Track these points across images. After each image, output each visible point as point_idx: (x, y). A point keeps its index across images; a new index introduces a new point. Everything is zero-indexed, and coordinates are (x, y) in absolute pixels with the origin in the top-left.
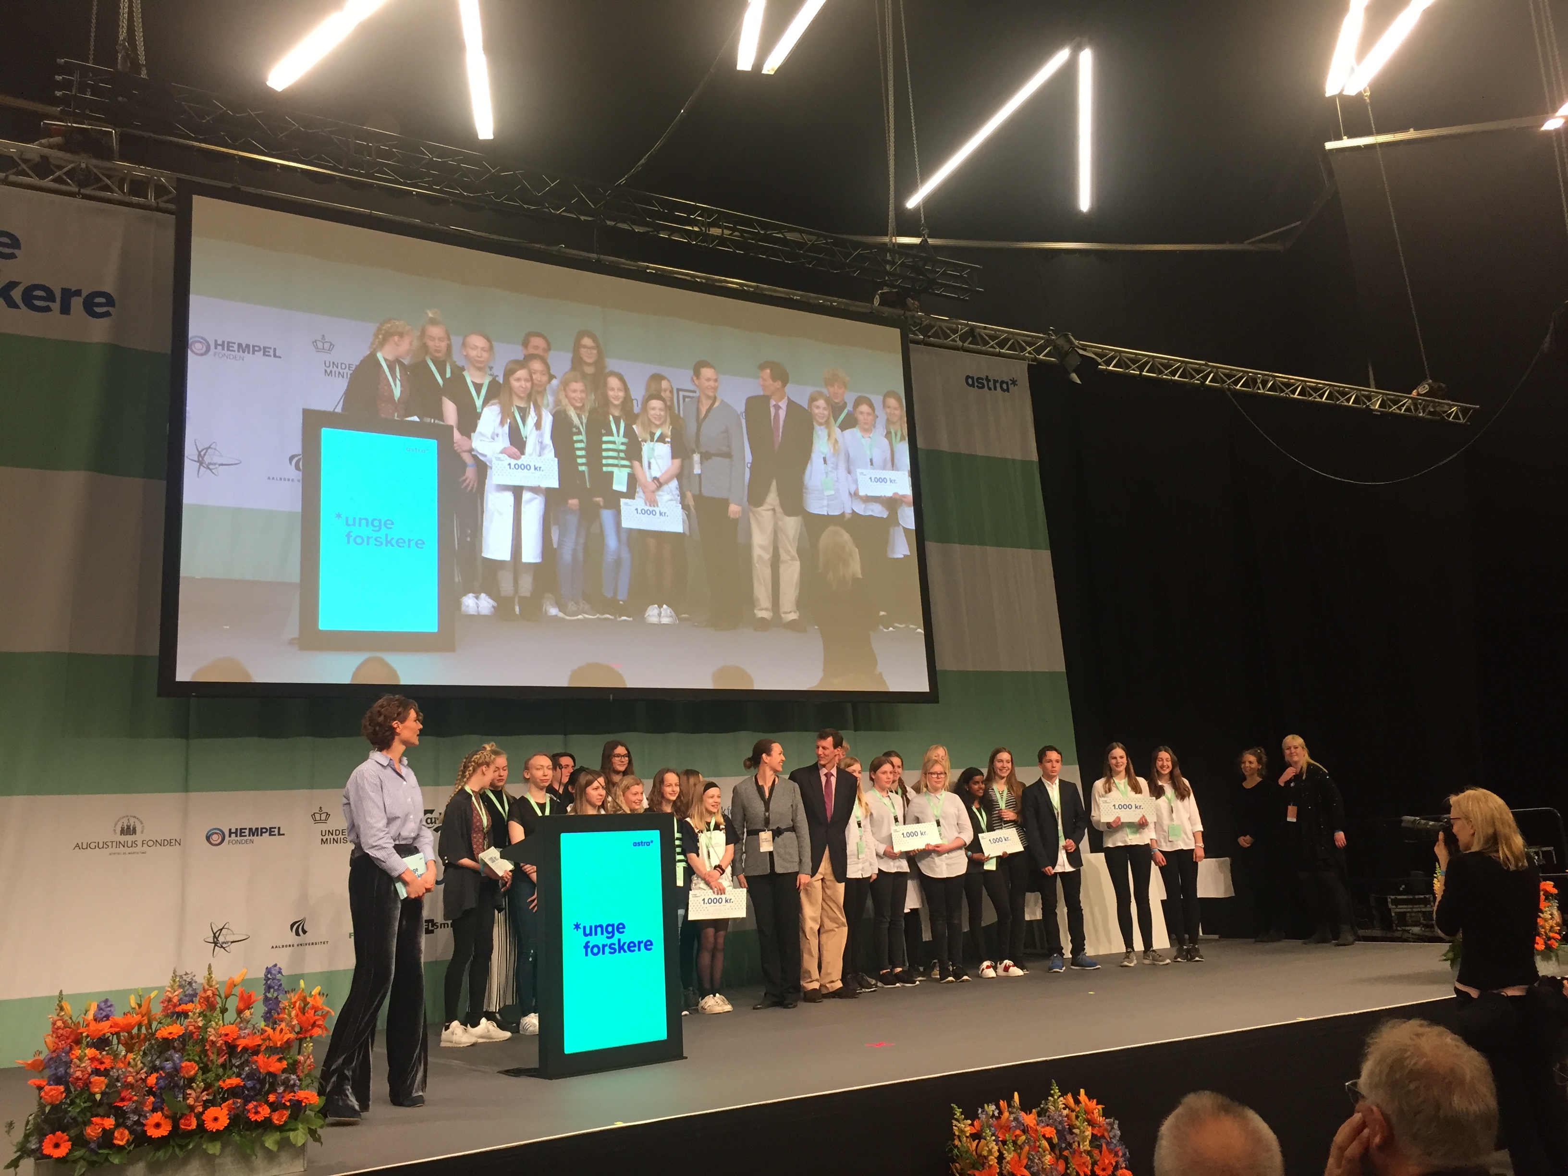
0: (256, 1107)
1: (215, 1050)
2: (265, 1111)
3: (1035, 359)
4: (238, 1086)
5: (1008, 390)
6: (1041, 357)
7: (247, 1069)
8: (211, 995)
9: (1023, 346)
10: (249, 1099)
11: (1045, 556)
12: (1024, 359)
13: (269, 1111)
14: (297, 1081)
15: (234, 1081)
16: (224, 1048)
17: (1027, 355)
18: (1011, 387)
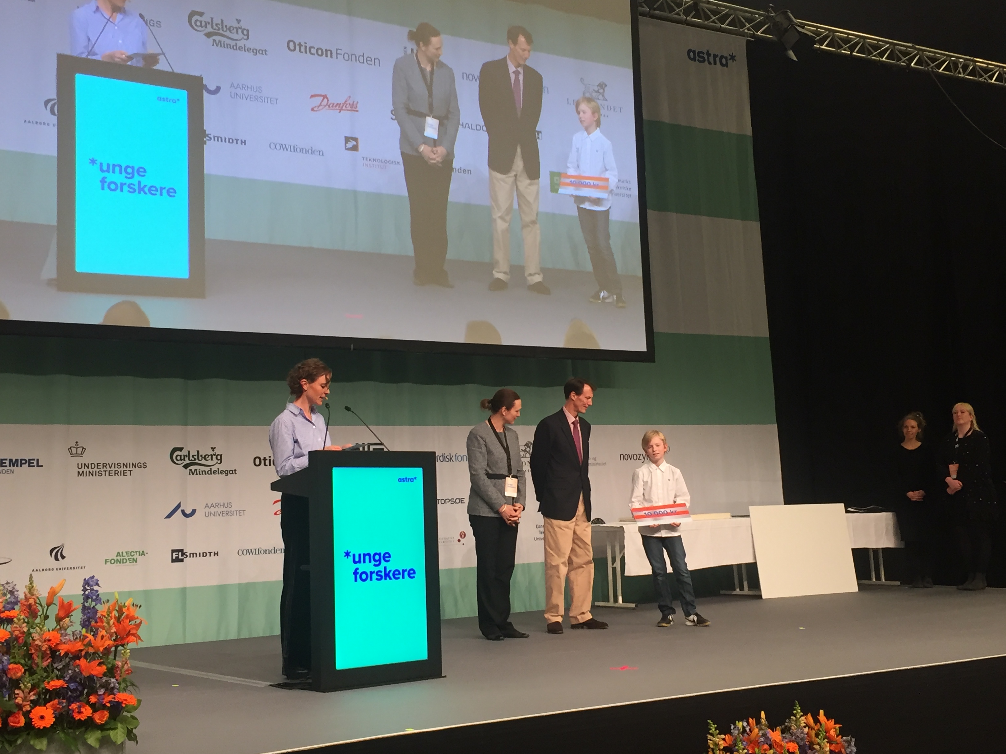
0: (79, 707)
1: (40, 655)
2: (87, 712)
3: (753, 36)
4: (62, 687)
5: (726, 65)
6: (759, 33)
7: (70, 672)
8: (33, 603)
9: (742, 22)
10: (72, 700)
11: (755, 227)
12: (743, 35)
13: (91, 711)
14: (117, 685)
15: (58, 683)
16: (49, 652)
17: (746, 31)
18: (730, 62)
